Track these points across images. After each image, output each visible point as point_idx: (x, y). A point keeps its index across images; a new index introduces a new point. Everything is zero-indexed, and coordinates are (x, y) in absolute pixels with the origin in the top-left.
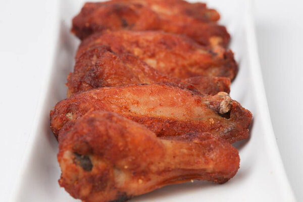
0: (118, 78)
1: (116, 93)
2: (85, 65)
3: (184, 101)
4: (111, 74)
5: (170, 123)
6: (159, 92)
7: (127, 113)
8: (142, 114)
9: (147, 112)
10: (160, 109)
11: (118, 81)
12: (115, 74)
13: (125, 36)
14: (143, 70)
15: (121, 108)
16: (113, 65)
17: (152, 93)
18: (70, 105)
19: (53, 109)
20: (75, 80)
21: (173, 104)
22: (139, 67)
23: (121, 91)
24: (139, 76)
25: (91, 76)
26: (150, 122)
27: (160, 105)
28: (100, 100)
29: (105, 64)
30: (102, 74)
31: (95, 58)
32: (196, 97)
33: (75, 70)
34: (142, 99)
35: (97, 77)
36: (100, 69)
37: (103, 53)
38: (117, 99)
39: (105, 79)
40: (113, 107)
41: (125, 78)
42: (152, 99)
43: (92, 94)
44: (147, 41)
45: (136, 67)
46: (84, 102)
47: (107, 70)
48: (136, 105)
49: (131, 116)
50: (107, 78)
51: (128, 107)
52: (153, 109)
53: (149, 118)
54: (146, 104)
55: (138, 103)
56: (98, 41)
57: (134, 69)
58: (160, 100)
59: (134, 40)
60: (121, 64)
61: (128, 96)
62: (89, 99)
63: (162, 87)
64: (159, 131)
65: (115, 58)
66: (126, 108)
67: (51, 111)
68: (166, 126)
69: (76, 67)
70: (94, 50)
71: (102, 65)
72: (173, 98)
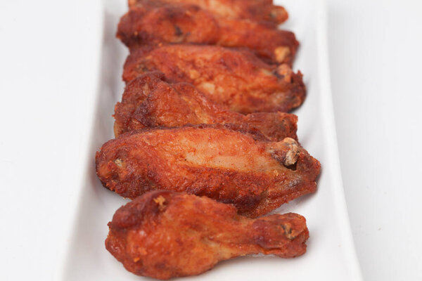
0: (173, 115)
1: (171, 139)
2: (134, 94)
3: (246, 149)
4: (164, 111)
5: (229, 176)
6: (219, 137)
7: (183, 163)
8: (200, 163)
9: (205, 162)
10: (219, 158)
11: (172, 118)
12: (170, 110)
13: (180, 54)
14: (200, 102)
15: (176, 157)
16: (167, 99)
17: (210, 140)
18: (119, 151)
19: (99, 151)
20: (124, 115)
21: (234, 153)
22: (195, 99)
23: (176, 136)
24: (196, 111)
25: (142, 112)
26: (207, 175)
27: (220, 154)
28: (153, 147)
29: (158, 98)
30: (154, 110)
31: (146, 87)
32: (259, 145)
33: (123, 99)
34: (200, 146)
35: (150, 114)
36: (153, 106)
37: (156, 84)
38: (172, 146)
39: (158, 116)
40: (168, 155)
41: (180, 115)
42: (211, 146)
43: (144, 139)
44: (205, 60)
45: (192, 99)
46: (135, 149)
47: (160, 106)
48: (193, 153)
49: (187, 167)
50: (161, 115)
51: (184, 155)
52: (211, 158)
53: (207, 169)
54: (204, 151)
55: (195, 151)
56: (149, 58)
57: (190, 102)
58: (220, 148)
59: (190, 59)
60: (176, 97)
61: (184, 141)
62: (140, 144)
63: (222, 132)
64: (218, 185)
65: (170, 90)
66: (181, 156)
67: (97, 153)
68: (226, 180)
69: (124, 95)
70: (146, 78)
71: (155, 100)
72: (234, 146)
